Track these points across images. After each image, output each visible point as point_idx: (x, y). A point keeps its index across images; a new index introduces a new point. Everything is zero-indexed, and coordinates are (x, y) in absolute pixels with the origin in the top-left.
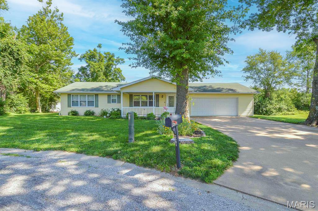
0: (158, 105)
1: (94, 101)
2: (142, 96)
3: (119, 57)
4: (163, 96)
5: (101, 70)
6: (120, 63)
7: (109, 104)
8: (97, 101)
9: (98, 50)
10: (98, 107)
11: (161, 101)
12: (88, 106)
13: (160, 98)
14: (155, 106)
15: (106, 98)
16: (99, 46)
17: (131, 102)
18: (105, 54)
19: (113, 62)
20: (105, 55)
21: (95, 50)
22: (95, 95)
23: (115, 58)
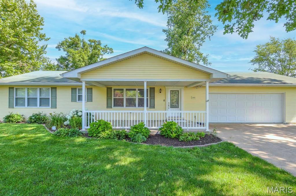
0: (152, 106)
1: (50, 97)
2: (127, 90)
3: (106, 46)
4: (161, 90)
5: (82, 59)
6: (107, 52)
7: (74, 103)
8: (54, 97)
9: (81, 37)
10: (56, 108)
11: (159, 99)
12: (40, 105)
13: (157, 94)
14: (147, 106)
15: (68, 93)
16: (83, 32)
17: (109, 100)
18: (90, 41)
19: (99, 50)
20: (89, 43)
21: (77, 36)
22: (52, 88)
23: (102, 46)
